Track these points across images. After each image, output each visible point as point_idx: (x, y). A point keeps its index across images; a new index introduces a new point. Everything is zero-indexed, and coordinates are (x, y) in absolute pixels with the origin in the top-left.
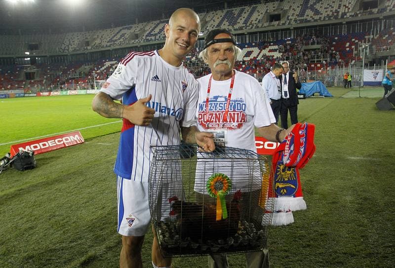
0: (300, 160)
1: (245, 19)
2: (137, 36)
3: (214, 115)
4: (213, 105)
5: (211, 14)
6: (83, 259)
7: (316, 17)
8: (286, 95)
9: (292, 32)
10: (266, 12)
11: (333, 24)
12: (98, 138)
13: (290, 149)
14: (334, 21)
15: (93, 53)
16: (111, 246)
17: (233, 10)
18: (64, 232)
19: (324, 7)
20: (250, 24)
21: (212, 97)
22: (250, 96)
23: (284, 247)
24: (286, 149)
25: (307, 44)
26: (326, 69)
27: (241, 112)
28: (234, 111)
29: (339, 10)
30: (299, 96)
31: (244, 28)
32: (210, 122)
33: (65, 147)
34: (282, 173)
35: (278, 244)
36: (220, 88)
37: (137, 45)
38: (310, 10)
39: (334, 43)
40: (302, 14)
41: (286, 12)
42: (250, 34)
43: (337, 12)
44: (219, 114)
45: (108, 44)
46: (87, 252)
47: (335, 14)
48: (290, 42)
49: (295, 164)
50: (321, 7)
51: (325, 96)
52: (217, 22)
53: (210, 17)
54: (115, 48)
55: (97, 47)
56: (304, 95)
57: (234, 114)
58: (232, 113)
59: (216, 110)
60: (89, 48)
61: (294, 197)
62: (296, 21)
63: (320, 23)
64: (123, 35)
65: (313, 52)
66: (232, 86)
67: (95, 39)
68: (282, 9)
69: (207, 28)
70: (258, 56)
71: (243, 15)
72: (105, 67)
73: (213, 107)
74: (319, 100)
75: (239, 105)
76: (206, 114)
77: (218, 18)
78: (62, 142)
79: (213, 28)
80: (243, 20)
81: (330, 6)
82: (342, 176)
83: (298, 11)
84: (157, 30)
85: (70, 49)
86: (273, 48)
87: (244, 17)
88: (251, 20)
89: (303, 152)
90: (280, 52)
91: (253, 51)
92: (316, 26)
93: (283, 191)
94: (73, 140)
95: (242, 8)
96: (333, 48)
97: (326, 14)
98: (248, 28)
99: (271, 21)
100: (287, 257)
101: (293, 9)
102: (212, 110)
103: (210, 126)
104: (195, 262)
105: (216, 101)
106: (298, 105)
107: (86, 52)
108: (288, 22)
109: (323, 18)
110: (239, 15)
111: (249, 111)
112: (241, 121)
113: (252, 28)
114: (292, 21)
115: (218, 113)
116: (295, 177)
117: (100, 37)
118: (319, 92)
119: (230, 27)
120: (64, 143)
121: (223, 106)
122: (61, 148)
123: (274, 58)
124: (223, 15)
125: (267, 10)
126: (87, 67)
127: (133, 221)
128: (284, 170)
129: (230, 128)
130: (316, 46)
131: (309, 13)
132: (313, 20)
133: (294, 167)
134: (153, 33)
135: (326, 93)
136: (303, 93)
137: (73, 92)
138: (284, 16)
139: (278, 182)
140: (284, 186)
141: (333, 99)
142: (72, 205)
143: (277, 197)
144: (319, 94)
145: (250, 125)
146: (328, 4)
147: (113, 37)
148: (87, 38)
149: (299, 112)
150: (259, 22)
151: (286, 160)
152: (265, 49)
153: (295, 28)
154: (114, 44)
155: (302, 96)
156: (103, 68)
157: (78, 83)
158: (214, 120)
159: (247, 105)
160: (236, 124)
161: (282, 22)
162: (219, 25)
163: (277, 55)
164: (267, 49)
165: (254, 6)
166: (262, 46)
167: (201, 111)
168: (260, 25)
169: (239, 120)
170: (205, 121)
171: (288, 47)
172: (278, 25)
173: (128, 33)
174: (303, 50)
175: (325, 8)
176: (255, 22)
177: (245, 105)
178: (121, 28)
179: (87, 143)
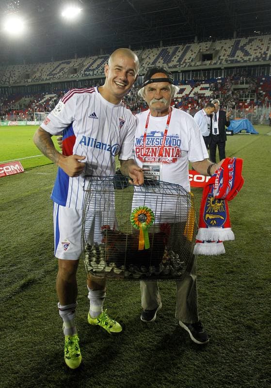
0: (229, 193)
1: (179, 57)
2: (75, 71)
3: (151, 150)
4: (150, 139)
5: (147, 51)
6: (23, 282)
7: (246, 58)
8: (216, 132)
9: (223, 71)
10: (199, 52)
11: (261, 66)
12: (37, 168)
13: (219, 182)
14: (262, 62)
15: (33, 85)
16: (50, 270)
17: (168, 49)
18: (5, 257)
19: (253, 49)
20: (183, 63)
21: (150, 132)
22: (185, 133)
23: (210, 272)
24: (216, 182)
25: (236, 83)
26: (253, 107)
27: (176, 148)
28: (170, 146)
29: (267, 52)
30: (227, 133)
31: (178, 66)
32: (147, 156)
33: (6, 176)
34: (212, 205)
35: (204, 270)
36: (158, 124)
37: (75, 79)
38: (240, 51)
39: (261, 83)
40: (233, 54)
41: (217, 52)
42: (183, 72)
43: (265, 54)
44: (156, 149)
45: (48, 78)
46: (26, 275)
47: (264, 56)
48: (221, 81)
49: (224, 197)
50: (250, 49)
51: (251, 133)
52: (153, 59)
53: (145, 54)
54: (54, 81)
55: (37, 79)
56: (232, 131)
57: (170, 149)
58: (168, 148)
59: (153, 144)
60: (29, 80)
61: (223, 228)
62: (226, 61)
63: (249, 64)
64: (62, 69)
65: (241, 92)
66: (168, 123)
67: (35, 72)
68: (214, 49)
69: (143, 65)
70: (190, 93)
71: (177, 53)
72: (45, 99)
73: (150, 142)
74: (245, 137)
75: (174, 141)
76: (143, 148)
77: (154, 56)
78: (3, 171)
79: (148, 65)
80: (177, 58)
81: (259, 48)
82: (265, 209)
83: (229, 51)
84: (95, 66)
85: (11, 82)
86: (205, 87)
87: (178, 56)
88: (185, 58)
89: (231, 185)
90: (211, 90)
91: (185, 89)
92: (245, 67)
93: (213, 222)
94: (13, 169)
95: (177, 46)
96: (260, 88)
97: (255, 55)
98: (181, 66)
99: (204, 60)
100: (212, 282)
101: (225, 50)
102: (149, 144)
103: (147, 159)
104: (127, 286)
105: (153, 136)
106: (226, 141)
107: (27, 84)
108: (219, 61)
109: (252, 59)
110: (174, 53)
111: (184, 147)
112: (176, 156)
113: (185, 66)
114: (224, 61)
115: (154, 148)
116: (224, 209)
117: (40, 70)
118: (246, 130)
119: (165, 65)
120: (4, 172)
121: (159, 141)
122: (2, 177)
123: (205, 95)
124: (158, 53)
125: (200, 49)
126: (27, 99)
127: (68, 245)
128: (213, 203)
129: (166, 162)
130: (244, 86)
131: (239, 53)
132: (242, 61)
133: (223, 200)
134: (91, 68)
135: (252, 130)
136: (231, 130)
137: (14, 123)
138: (216, 56)
139: (208, 213)
140: (214, 217)
141: (258, 137)
142: (12, 232)
143: (207, 228)
144: (246, 131)
145: (184, 160)
146: (257, 46)
147: (53, 71)
148: (27, 71)
149: (227, 148)
150: (192, 60)
151: (216, 193)
152: (197, 87)
153: (226, 68)
154: (54, 77)
155: (230, 133)
156: (43, 101)
157: (18, 114)
158: (151, 154)
159: (182, 141)
160: (171, 158)
161: (214, 61)
162: (154, 63)
163: (208, 93)
164: (199, 87)
165: (188, 45)
166: (194, 84)
167: (138, 145)
168: (193, 64)
169: (174, 155)
170: (143, 154)
171: (219, 86)
172: (210, 64)
173: (67, 67)
174: (232, 88)
175: (255, 50)
176: (188, 61)
177: (180, 140)
178: (61, 62)
179: (26, 172)
